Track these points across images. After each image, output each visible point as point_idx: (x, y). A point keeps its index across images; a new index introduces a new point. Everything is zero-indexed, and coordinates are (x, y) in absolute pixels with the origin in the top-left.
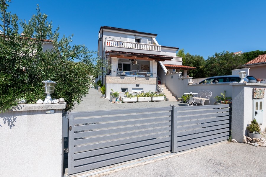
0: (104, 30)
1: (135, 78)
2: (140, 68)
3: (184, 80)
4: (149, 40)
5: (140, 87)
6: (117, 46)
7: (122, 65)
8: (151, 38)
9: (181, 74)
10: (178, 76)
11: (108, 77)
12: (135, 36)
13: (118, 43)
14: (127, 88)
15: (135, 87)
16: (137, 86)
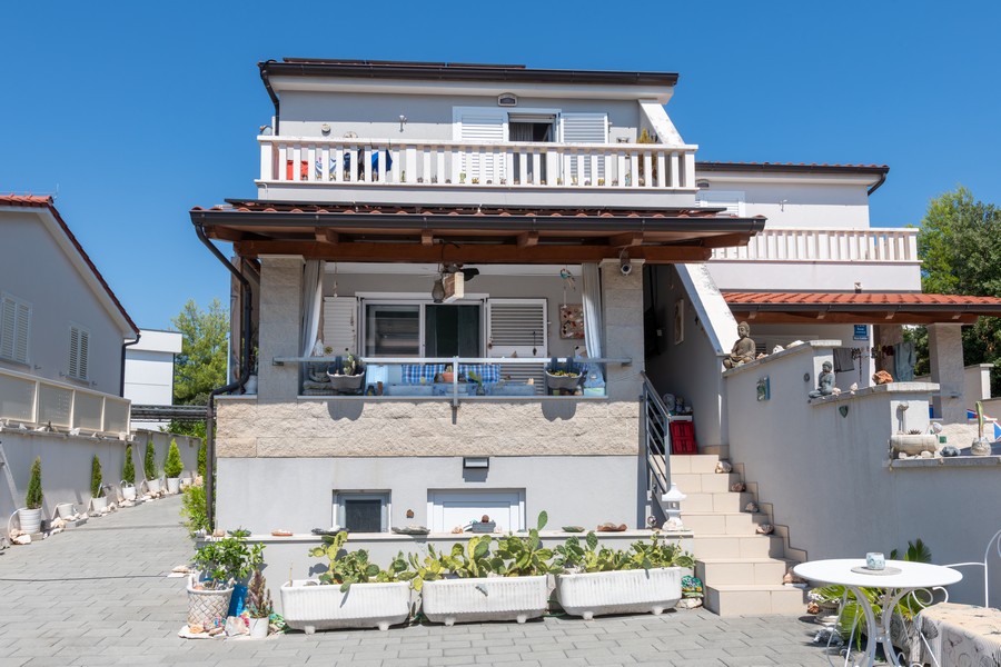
0: (280, 83)
1: (455, 409)
2: (556, 328)
3: (853, 406)
4: (615, 123)
5: (491, 482)
6: (347, 177)
7: (416, 315)
8: (636, 103)
9: (830, 359)
10: (807, 378)
11: (233, 408)
12: (508, 100)
13: (354, 155)
14: (386, 495)
15: (453, 478)
16: (475, 469)
